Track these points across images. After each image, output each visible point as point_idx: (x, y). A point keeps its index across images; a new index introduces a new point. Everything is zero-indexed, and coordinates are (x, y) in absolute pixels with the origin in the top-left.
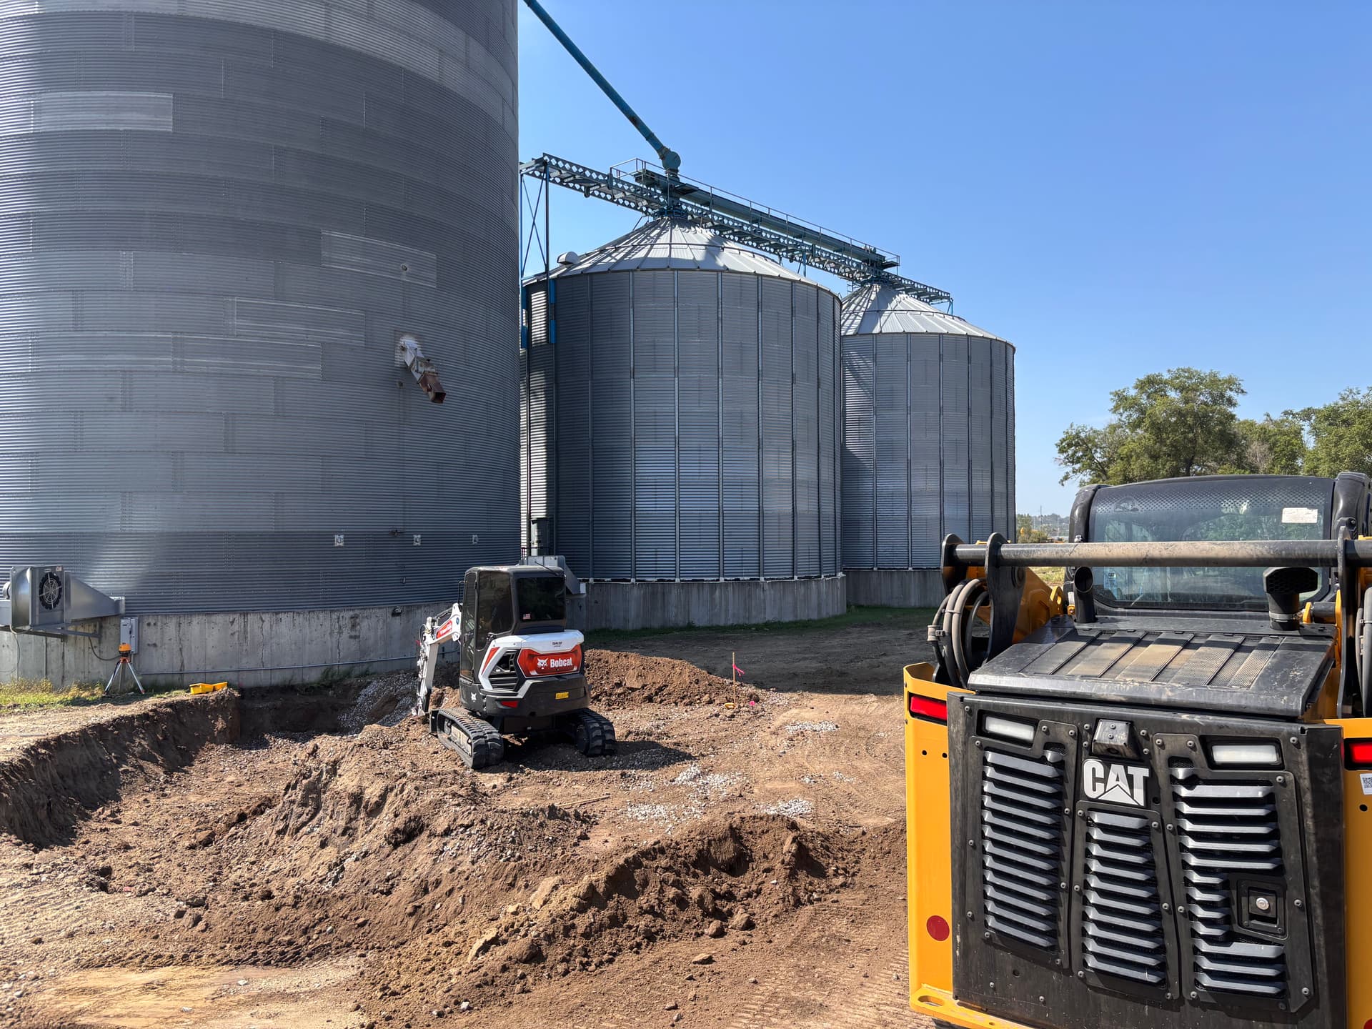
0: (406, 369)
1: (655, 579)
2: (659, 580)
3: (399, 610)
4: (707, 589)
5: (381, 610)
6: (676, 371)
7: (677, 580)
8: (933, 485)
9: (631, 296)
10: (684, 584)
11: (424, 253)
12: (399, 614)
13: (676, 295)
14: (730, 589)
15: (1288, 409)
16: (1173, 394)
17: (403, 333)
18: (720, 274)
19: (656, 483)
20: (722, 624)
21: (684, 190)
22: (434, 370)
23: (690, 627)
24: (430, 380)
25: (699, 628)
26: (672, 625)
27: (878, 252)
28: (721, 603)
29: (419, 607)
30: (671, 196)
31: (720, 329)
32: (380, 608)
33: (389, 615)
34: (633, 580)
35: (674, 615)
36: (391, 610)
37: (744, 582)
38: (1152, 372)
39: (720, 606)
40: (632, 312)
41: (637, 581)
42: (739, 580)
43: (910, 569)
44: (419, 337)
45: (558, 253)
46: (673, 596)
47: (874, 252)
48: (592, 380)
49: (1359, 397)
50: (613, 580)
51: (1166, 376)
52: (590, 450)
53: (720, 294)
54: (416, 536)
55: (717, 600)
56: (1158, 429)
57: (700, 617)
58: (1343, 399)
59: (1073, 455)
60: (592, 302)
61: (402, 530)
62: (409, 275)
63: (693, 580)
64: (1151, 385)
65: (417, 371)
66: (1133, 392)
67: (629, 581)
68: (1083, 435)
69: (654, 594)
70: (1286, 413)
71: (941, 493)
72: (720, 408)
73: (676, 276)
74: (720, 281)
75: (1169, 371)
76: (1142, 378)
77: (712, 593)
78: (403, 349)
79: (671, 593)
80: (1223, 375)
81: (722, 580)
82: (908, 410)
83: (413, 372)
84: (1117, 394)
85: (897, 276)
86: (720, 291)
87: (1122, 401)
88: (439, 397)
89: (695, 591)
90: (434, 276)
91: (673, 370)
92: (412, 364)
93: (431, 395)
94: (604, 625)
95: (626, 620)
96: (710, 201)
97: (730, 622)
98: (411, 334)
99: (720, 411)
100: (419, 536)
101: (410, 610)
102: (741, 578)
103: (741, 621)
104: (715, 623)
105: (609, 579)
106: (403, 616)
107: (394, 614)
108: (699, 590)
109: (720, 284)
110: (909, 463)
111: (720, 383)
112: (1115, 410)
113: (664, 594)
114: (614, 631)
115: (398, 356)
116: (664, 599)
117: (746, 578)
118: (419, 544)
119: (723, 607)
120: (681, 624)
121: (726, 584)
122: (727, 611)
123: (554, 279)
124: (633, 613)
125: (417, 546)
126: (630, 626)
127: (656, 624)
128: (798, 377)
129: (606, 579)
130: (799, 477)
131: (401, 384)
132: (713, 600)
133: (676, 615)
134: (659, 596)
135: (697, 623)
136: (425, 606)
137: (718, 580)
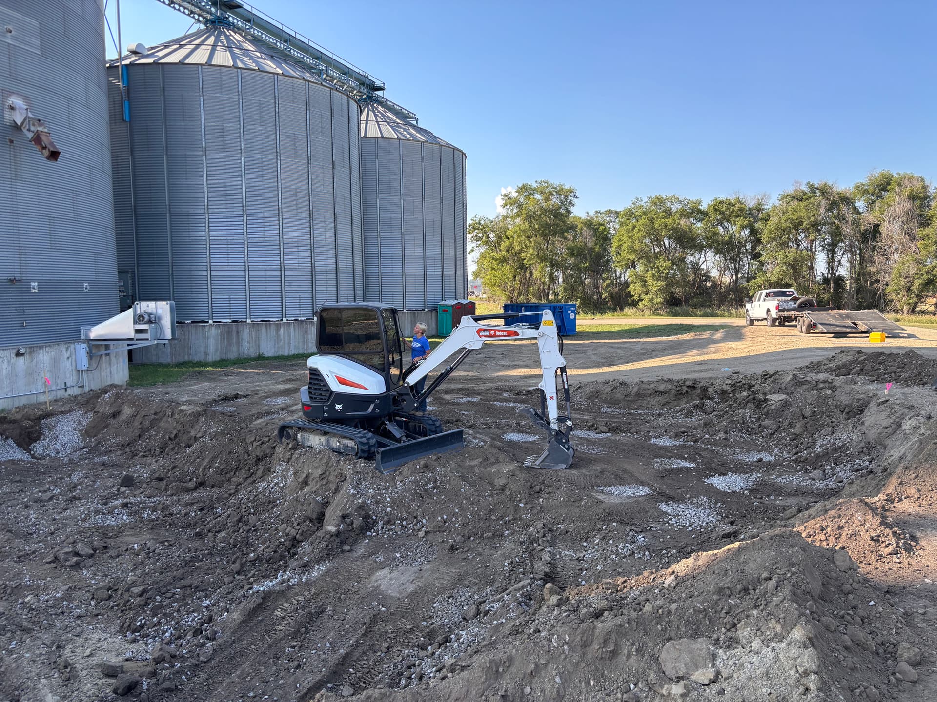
0: (17, 128)
1: (230, 321)
2: (233, 322)
3: (22, 351)
4: (273, 327)
5: (6, 352)
6: (243, 152)
7: (249, 321)
8: (419, 251)
9: (201, 86)
10: (254, 324)
11: (27, 19)
12: (23, 355)
13: (240, 90)
14: (292, 327)
15: (598, 210)
16: (538, 197)
17: (12, 93)
18: (276, 76)
19: (228, 243)
20: (286, 354)
21: (231, 5)
22: (46, 130)
23: (260, 357)
24: (44, 138)
25: (269, 358)
26: (245, 356)
27: (370, 78)
28: (284, 338)
29: (40, 348)
30: (220, 9)
31: (277, 120)
32: (3, 350)
33: (13, 356)
34: (211, 322)
35: (247, 348)
36: (15, 351)
37: (301, 322)
38: (527, 182)
39: (284, 341)
40: (202, 100)
41: (214, 322)
42: (297, 320)
43: (405, 310)
44: (26, 98)
45: (128, 45)
46: (246, 334)
47: (367, 77)
48: (167, 155)
49: (642, 203)
50: (192, 322)
51: (535, 185)
52: (168, 215)
53: (276, 92)
54: (33, 284)
55: (282, 337)
56: (530, 218)
57: (268, 349)
58: (634, 204)
59: (476, 236)
60: (164, 88)
61: (20, 278)
62: (13, 38)
63: (261, 321)
64: (525, 190)
65: (29, 130)
66: (514, 195)
67: (208, 322)
68: (482, 222)
69: (229, 333)
70: (597, 212)
71: (424, 258)
72: (279, 184)
73: (239, 74)
74: (276, 82)
75: (536, 182)
76: (520, 186)
77: (278, 330)
78: (12, 108)
79: (243, 331)
80: (567, 187)
81: (285, 320)
82: (401, 196)
83: (25, 131)
84: (505, 195)
85: (383, 98)
86: (276, 90)
87: (509, 201)
88: (54, 155)
89: (263, 329)
90: (37, 42)
91: (239, 151)
92: (22, 123)
93: (46, 153)
94: (187, 358)
95: (206, 354)
96: (249, 18)
97: (292, 353)
98: (18, 94)
99: (279, 186)
100: (36, 284)
101: (32, 350)
102: (299, 319)
103: (301, 352)
104: (280, 353)
105: (190, 321)
106: (27, 357)
107: (18, 354)
108: (267, 328)
109: (276, 84)
110: (403, 234)
111: (279, 164)
112: (504, 206)
113: (238, 332)
114: (196, 363)
115: (7, 114)
116: (238, 336)
117: (303, 319)
118: (36, 291)
119: (287, 341)
120: (253, 355)
121: (288, 323)
122: (289, 343)
123: (126, 65)
124: (211, 349)
125: (35, 293)
126: (210, 359)
127: (232, 356)
128: (336, 163)
129: (187, 322)
130: (339, 242)
131: (12, 142)
132: (278, 336)
133: (249, 349)
134: (234, 334)
135: (266, 355)
136: (46, 347)
137: (282, 320)
